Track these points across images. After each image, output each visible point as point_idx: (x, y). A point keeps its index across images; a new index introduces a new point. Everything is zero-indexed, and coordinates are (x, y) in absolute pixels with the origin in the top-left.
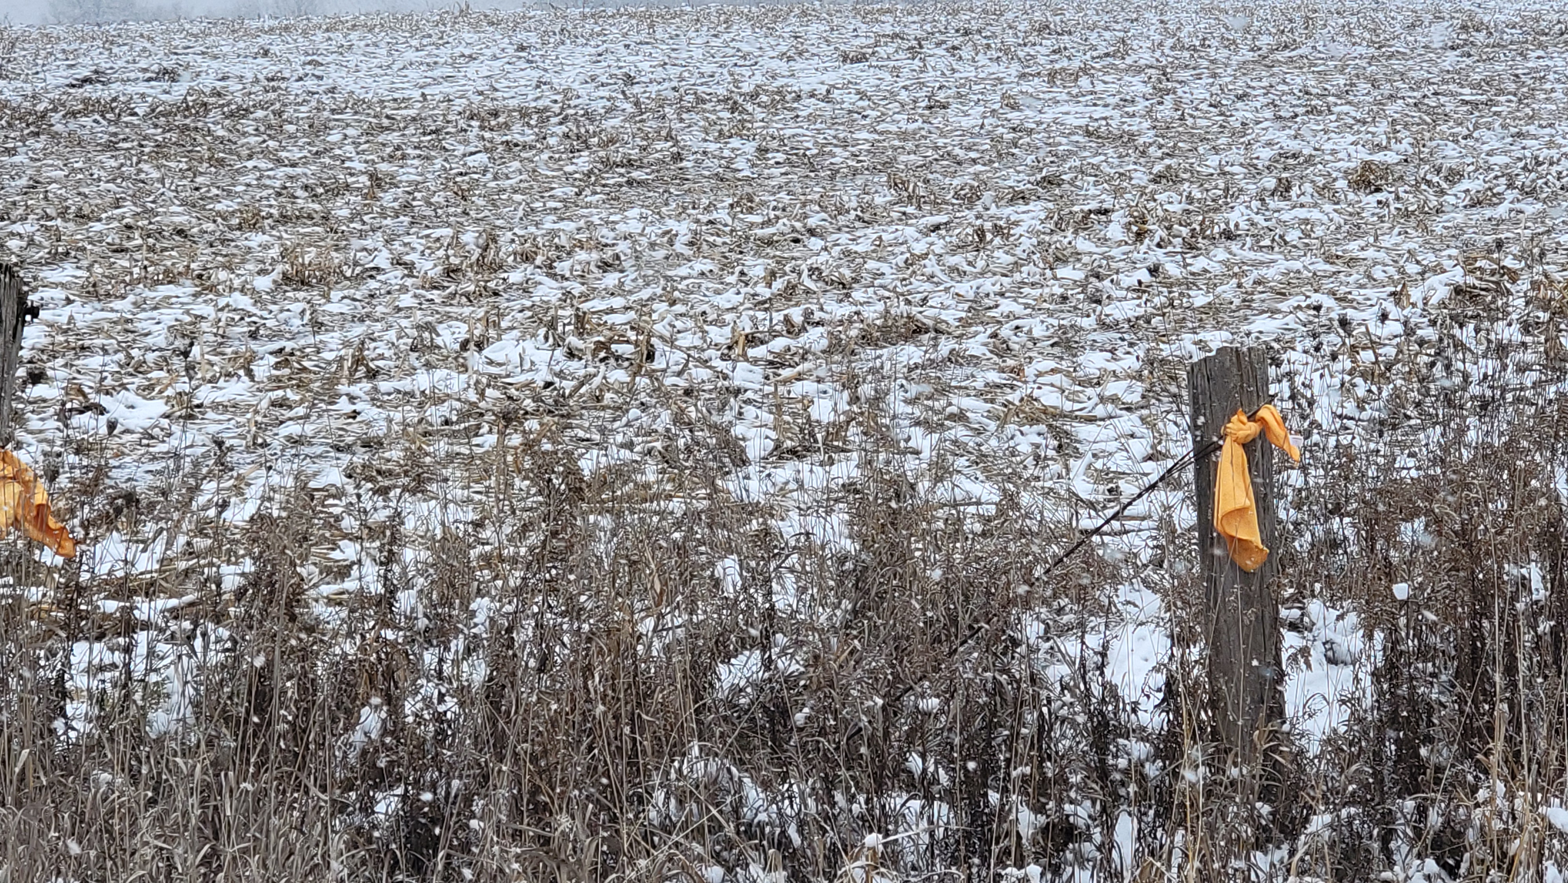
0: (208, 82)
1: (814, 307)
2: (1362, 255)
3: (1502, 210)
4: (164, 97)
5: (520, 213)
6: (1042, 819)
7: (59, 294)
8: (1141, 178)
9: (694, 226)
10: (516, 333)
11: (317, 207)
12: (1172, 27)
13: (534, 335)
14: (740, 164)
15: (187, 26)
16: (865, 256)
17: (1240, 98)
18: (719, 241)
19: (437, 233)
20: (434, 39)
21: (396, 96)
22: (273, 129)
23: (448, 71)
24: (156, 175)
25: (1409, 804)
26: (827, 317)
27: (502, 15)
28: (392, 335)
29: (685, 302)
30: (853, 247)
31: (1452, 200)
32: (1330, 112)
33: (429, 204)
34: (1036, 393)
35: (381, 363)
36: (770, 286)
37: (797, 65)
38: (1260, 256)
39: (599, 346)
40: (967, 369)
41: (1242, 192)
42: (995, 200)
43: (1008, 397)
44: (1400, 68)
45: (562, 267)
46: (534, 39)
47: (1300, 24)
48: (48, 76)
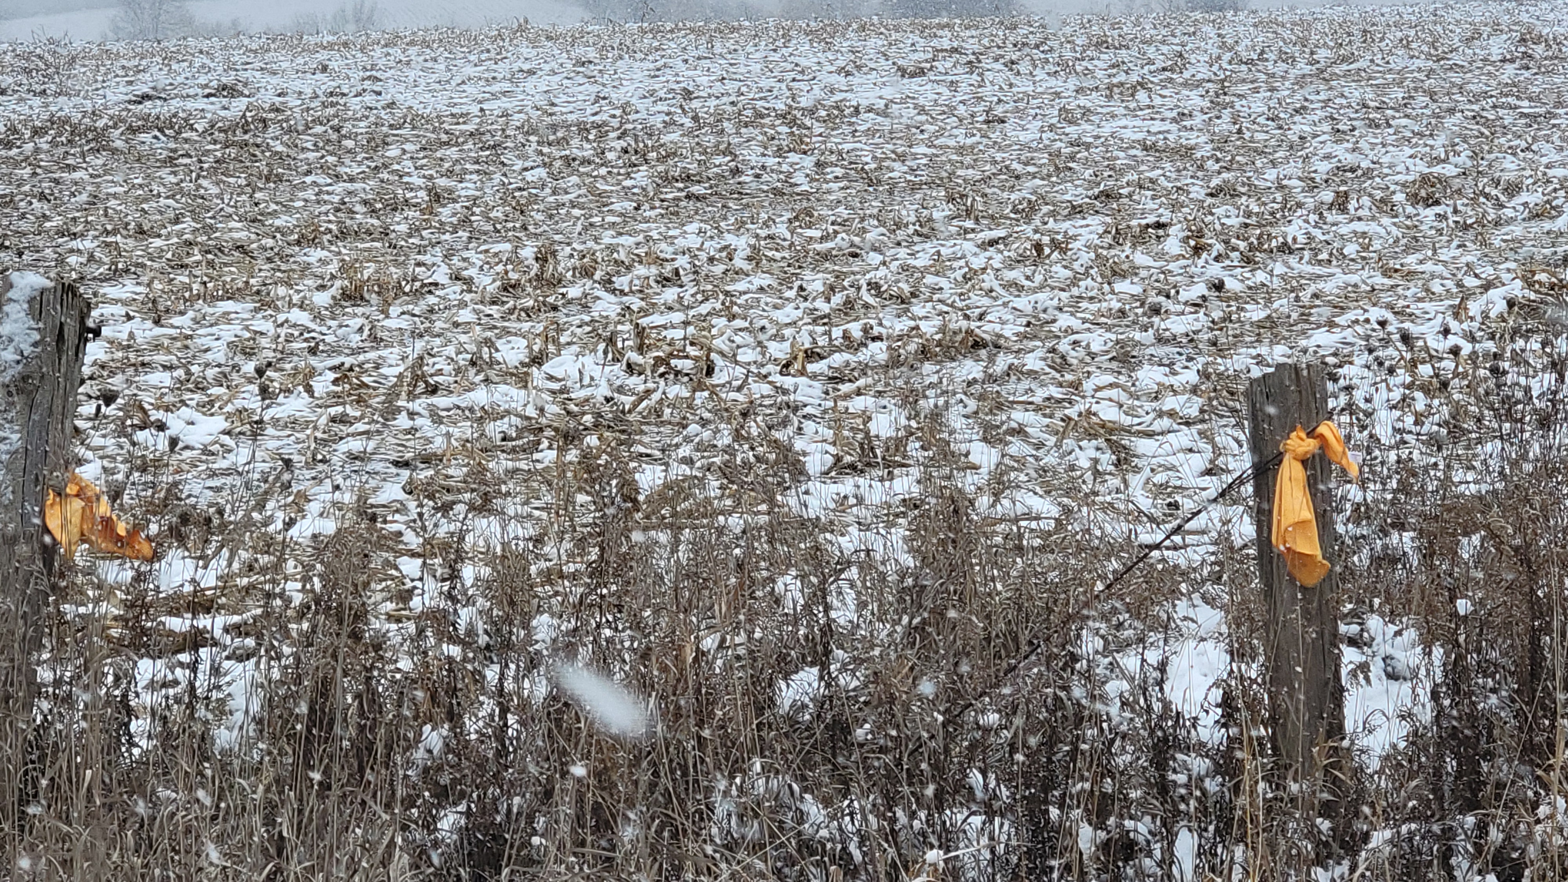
0: (267, 98)
1: (873, 322)
2: (1420, 268)
3: (1561, 223)
4: (223, 113)
5: (579, 228)
6: (1102, 835)
7: (120, 310)
8: (1198, 192)
9: (753, 241)
10: (575, 348)
11: (376, 222)
12: (1230, 41)
13: (593, 351)
14: (799, 178)
15: (246, 42)
16: (924, 271)
17: (1296, 111)
18: (778, 255)
19: (496, 248)
20: (492, 54)
21: (454, 111)
23: (506, 86)
24: (214, 190)
25: (1470, 820)
26: (884, 331)
27: (561, 30)
28: (451, 350)
29: (745, 318)
30: (912, 262)
31: (1509, 213)
32: (1389, 126)
33: (488, 219)
34: (1095, 407)
35: (440, 379)
36: (828, 300)
37: (855, 80)
38: (1318, 270)
39: (658, 361)
40: (1025, 384)
41: (1300, 205)
42: (1053, 214)
43: (1067, 412)
44: (1458, 81)
45: (621, 282)
46: (592, 54)
47: (1358, 37)
48: (108, 93)
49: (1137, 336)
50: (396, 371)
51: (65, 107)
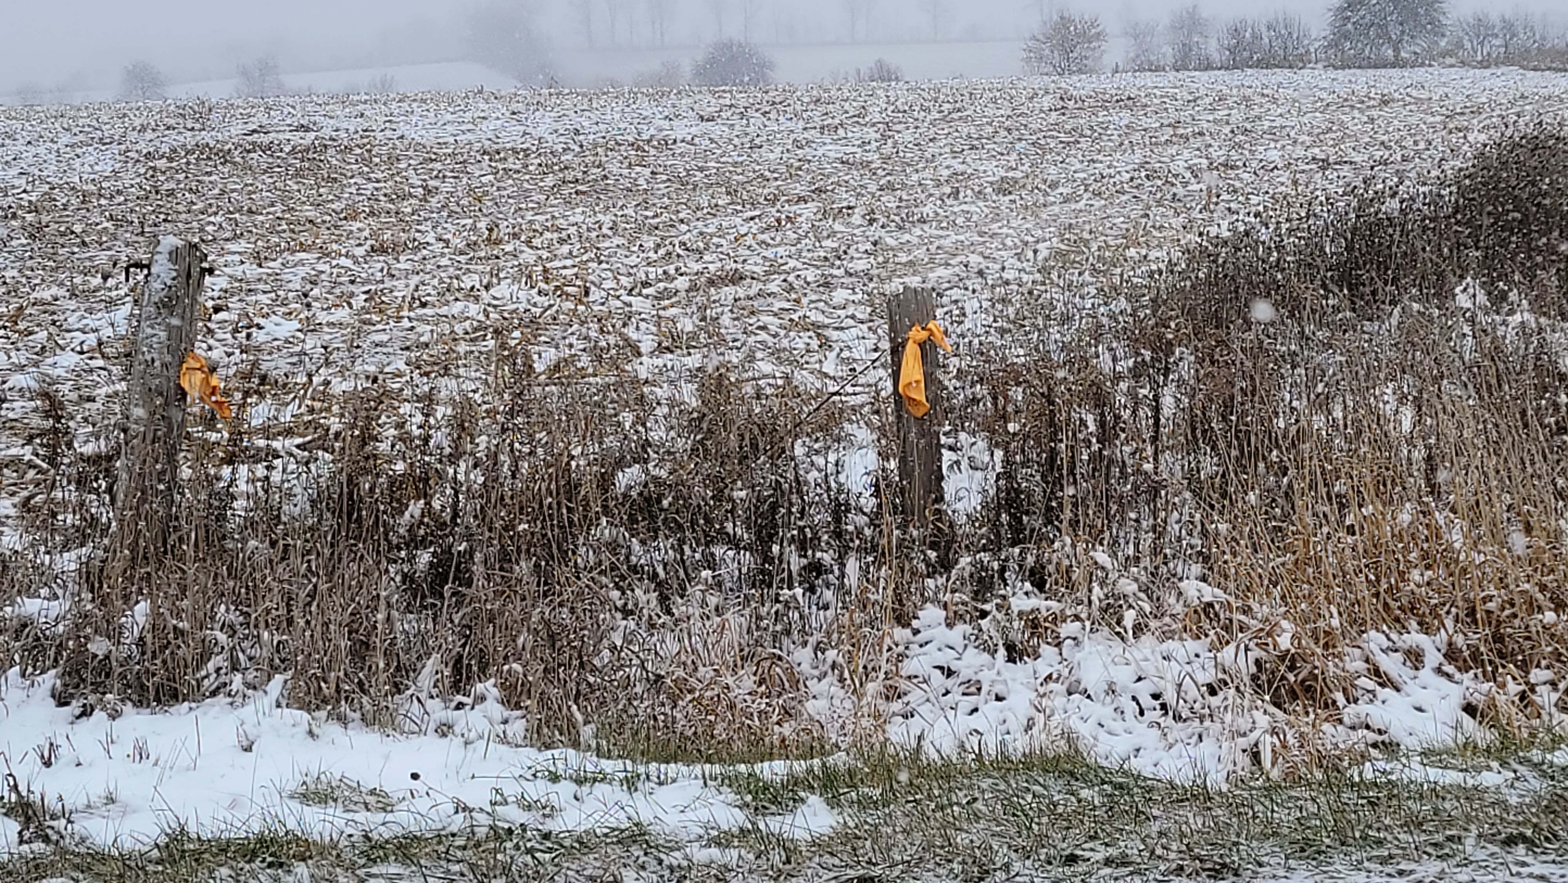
0: (327, 132)
1: (682, 265)
2: (1000, 231)
3: (1081, 205)
4: (301, 141)
5: (512, 210)
6: (804, 561)
7: (237, 258)
8: (873, 188)
9: (614, 218)
10: (509, 281)
11: (392, 206)
12: (892, 99)
13: (519, 282)
14: (641, 181)
15: (315, 99)
16: (712, 236)
17: (931, 140)
18: (628, 226)
19: (463, 222)
20: (462, 107)
21: (440, 141)
22: (368, 162)
23: (471, 126)
24: (296, 187)
25: (1017, 550)
26: (688, 271)
27: (503, 93)
28: (435, 282)
29: (607, 263)
30: (705, 230)
31: (1053, 199)
32: (983, 148)
33: (458, 205)
34: (808, 314)
35: (428, 298)
36: (656, 252)
37: (675, 123)
38: (941, 233)
39: (557, 288)
40: (770, 300)
41: (931, 195)
42: (788, 201)
43: (792, 316)
44: (1024, 122)
45: (536, 242)
46: (521, 107)
47: (967, 98)
48: (232, 129)
49: (835, 272)
50: (402, 294)
51: (206, 137)
